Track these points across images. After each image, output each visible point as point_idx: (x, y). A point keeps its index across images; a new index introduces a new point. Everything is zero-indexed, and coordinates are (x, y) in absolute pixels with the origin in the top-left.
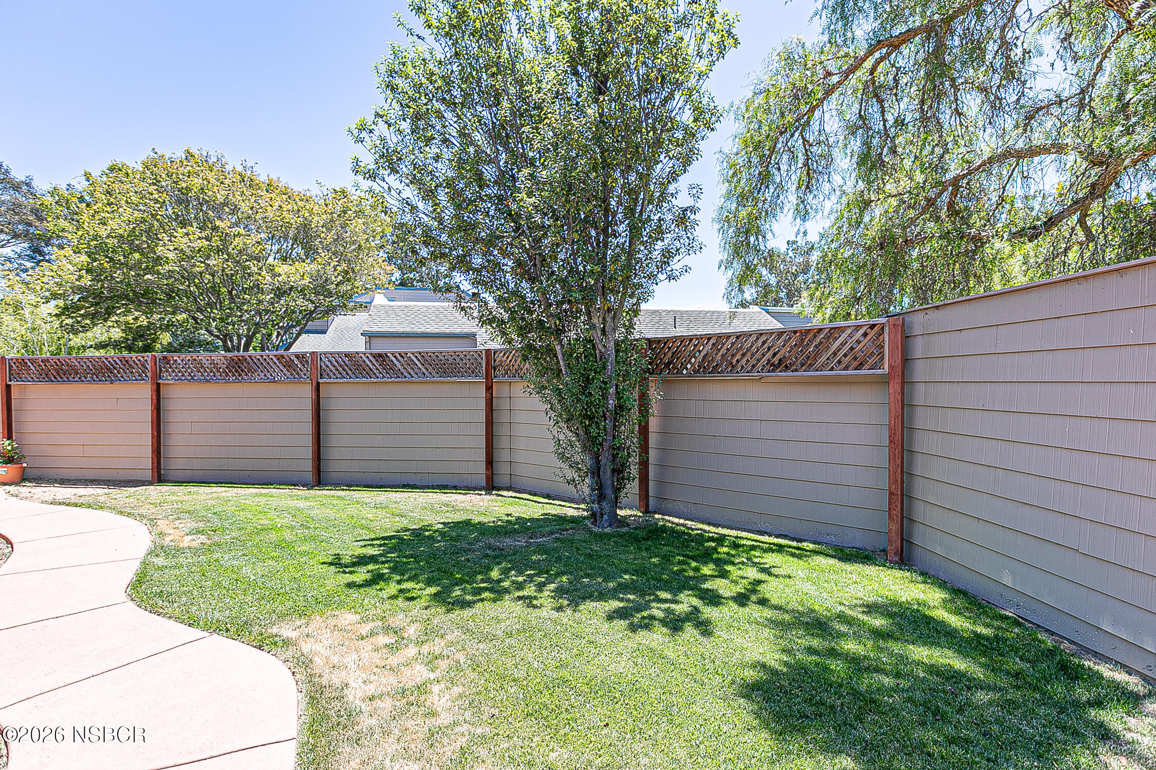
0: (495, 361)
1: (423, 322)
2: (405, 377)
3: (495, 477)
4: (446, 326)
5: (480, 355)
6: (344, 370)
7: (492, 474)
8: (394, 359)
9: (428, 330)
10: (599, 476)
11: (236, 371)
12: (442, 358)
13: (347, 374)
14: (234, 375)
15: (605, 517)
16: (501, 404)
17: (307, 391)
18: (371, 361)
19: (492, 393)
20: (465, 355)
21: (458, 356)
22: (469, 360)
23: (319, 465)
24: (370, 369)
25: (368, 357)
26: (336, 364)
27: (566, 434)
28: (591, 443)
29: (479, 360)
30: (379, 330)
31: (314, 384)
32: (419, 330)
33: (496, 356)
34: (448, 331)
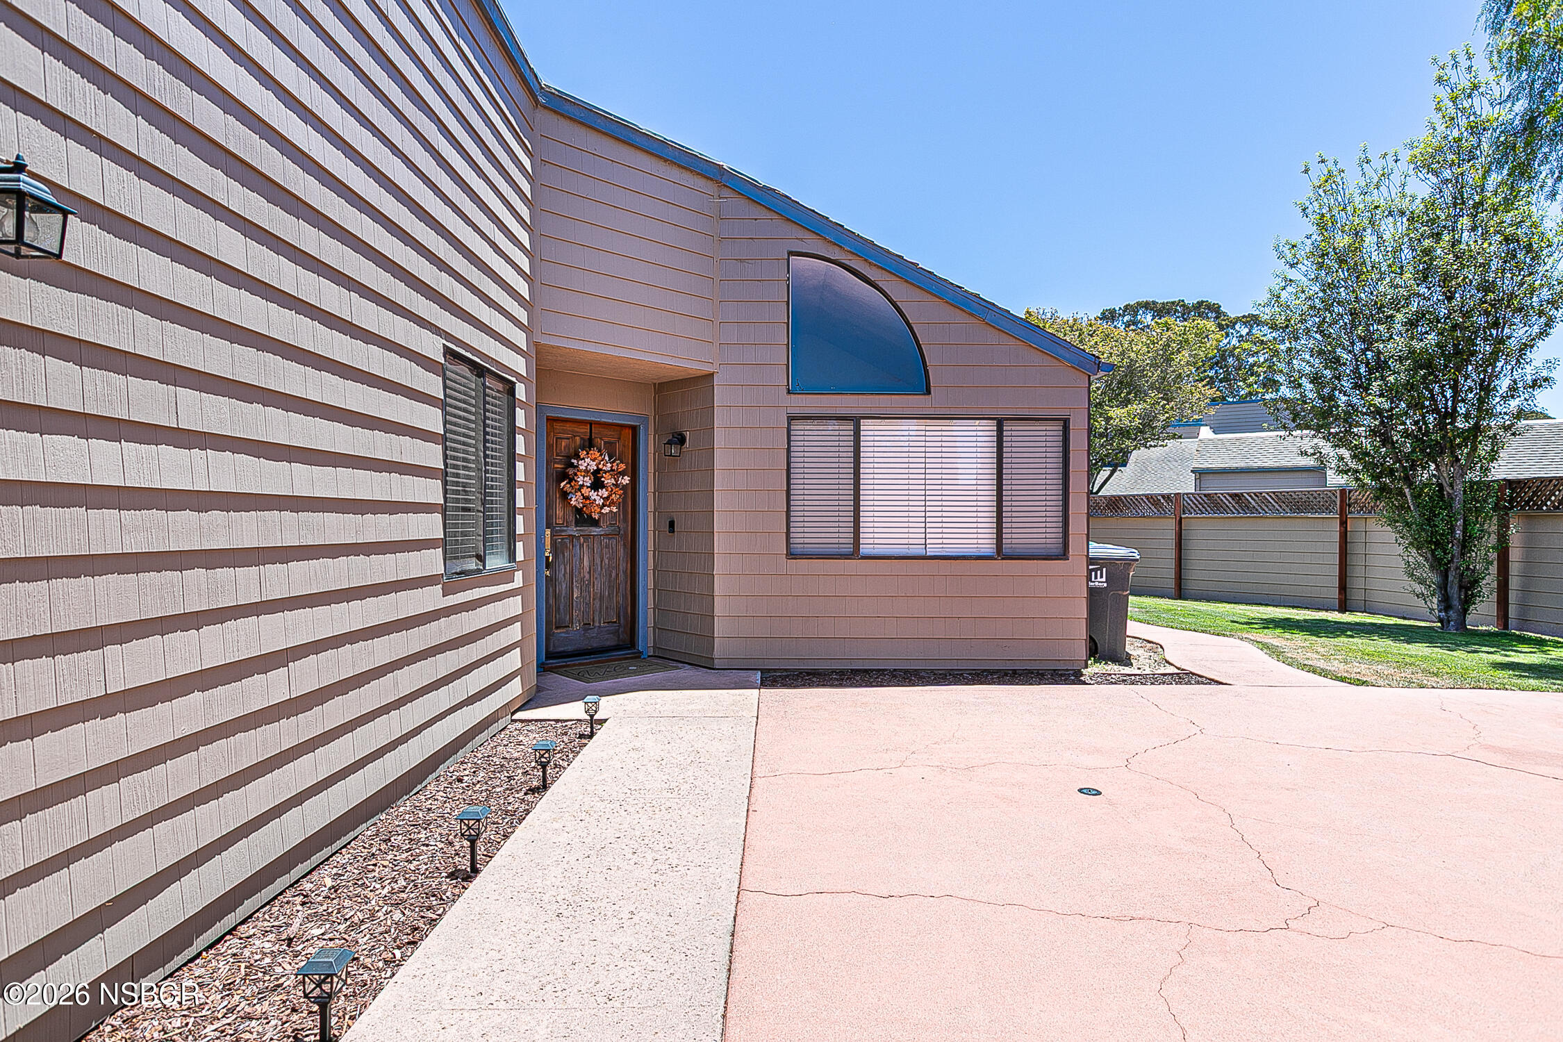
0: (1350, 499)
1: (1259, 456)
2: (1260, 513)
3: (1348, 602)
4: (1287, 459)
5: (1334, 494)
6: (1203, 507)
7: (1346, 599)
8: (1249, 499)
9: (1266, 465)
10: (1446, 590)
11: (1114, 508)
12: (1296, 497)
13: (1206, 510)
14: (1111, 511)
15: (1452, 623)
16: (1356, 538)
17: (1171, 524)
18: (1227, 500)
19: (1346, 528)
20: (1319, 494)
21: (1312, 495)
22: (1323, 498)
23: (1180, 583)
24: (1227, 506)
25: (1225, 497)
26: (1197, 503)
27: (1414, 556)
28: (1440, 565)
29: (1334, 498)
30: (1210, 466)
31: (1178, 519)
32: (1256, 465)
33: (1352, 494)
34: (1290, 464)
